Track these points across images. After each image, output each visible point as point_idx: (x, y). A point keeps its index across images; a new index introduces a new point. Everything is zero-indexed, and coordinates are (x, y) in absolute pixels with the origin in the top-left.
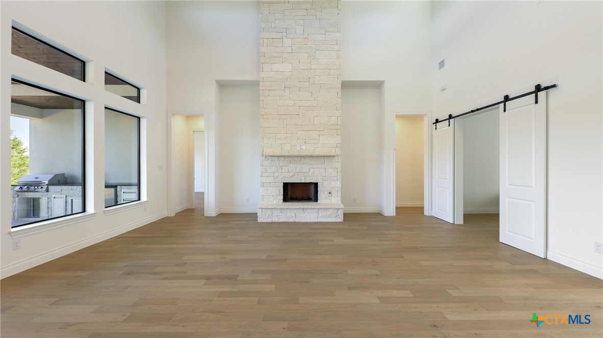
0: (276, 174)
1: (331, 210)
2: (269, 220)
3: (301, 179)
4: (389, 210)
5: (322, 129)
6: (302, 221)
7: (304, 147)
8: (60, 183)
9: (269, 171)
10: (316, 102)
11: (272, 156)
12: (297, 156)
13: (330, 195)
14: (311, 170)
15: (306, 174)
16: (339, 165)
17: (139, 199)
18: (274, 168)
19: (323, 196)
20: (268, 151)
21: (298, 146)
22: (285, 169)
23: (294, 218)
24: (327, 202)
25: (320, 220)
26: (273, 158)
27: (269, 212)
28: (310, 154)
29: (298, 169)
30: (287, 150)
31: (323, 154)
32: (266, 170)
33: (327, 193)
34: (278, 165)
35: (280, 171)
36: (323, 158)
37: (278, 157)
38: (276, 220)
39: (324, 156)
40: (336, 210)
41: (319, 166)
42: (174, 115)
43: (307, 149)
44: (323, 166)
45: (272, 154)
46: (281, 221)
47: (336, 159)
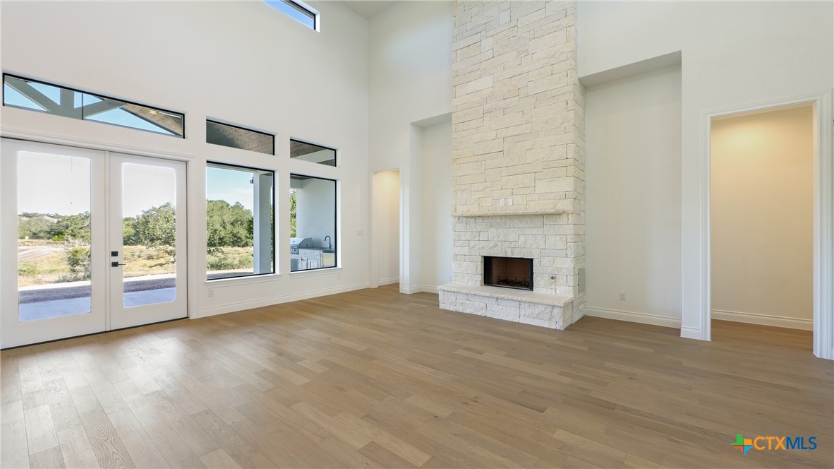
0: (472, 243)
1: (540, 306)
2: (452, 308)
3: (506, 252)
4: (696, 327)
5: (539, 169)
6: (496, 317)
7: (510, 202)
8: (307, 247)
9: (463, 238)
10: (530, 125)
11: (467, 217)
12: (501, 216)
13: (552, 281)
14: (522, 238)
15: (513, 245)
16: (569, 229)
17: (336, 266)
18: (469, 233)
19: (541, 283)
20: (462, 210)
21: (502, 200)
22: (483, 236)
23: (484, 311)
24: (548, 293)
25: (523, 320)
26: (468, 219)
27: (452, 297)
28: (520, 212)
29: (502, 236)
30: (487, 207)
31: (539, 212)
32: (459, 236)
33: (547, 278)
34: (474, 230)
35: (477, 239)
36: (541, 219)
37: (475, 217)
38: (460, 309)
39: (542, 215)
40: (550, 309)
41: (534, 231)
42: (376, 173)
43: (516, 204)
44: (541, 231)
45: (467, 214)
46: (468, 311)
47: (564, 219)
